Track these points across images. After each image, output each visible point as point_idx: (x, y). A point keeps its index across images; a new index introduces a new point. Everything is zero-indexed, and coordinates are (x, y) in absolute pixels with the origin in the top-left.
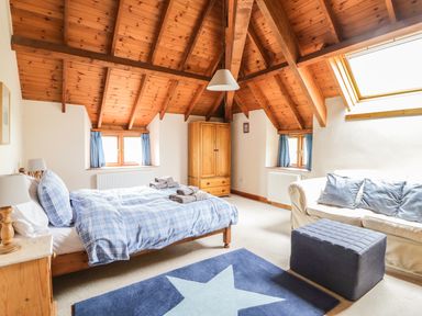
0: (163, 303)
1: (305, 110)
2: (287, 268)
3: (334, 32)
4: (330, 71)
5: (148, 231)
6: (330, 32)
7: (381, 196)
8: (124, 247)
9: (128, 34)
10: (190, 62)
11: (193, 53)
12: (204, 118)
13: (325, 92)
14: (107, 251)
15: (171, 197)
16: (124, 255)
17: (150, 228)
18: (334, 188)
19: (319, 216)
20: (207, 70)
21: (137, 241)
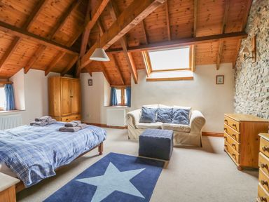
0: (87, 194)
1: (126, 74)
2: (137, 156)
3: (145, 38)
4: (141, 56)
5: (61, 153)
6: (143, 38)
7: (165, 115)
8: (50, 167)
9: (9, 3)
10: (56, 35)
11: (61, 30)
12: (59, 74)
13: (138, 67)
14: (39, 173)
15: (60, 130)
16: (51, 172)
17: (62, 151)
18: (146, 114)
19: (142, 128)
20: (68, 42)
21: (55, 161)
